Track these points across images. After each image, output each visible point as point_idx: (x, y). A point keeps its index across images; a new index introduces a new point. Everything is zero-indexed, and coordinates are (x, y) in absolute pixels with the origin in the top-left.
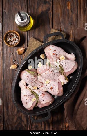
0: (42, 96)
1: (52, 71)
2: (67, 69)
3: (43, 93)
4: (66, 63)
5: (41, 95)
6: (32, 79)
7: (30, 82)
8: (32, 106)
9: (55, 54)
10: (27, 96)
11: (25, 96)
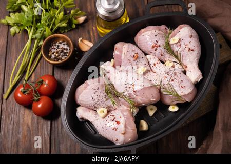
0: (158, 44)
1: (128, 88)
2: (98, 88)
3: (156, 50)
4: (96, 101)
5: (159, 46)
6: (173, 81)
7: (177, 74)
8: (181, 28)
9: (116, 123)
10: (187, 49)
11: (193, 50)
